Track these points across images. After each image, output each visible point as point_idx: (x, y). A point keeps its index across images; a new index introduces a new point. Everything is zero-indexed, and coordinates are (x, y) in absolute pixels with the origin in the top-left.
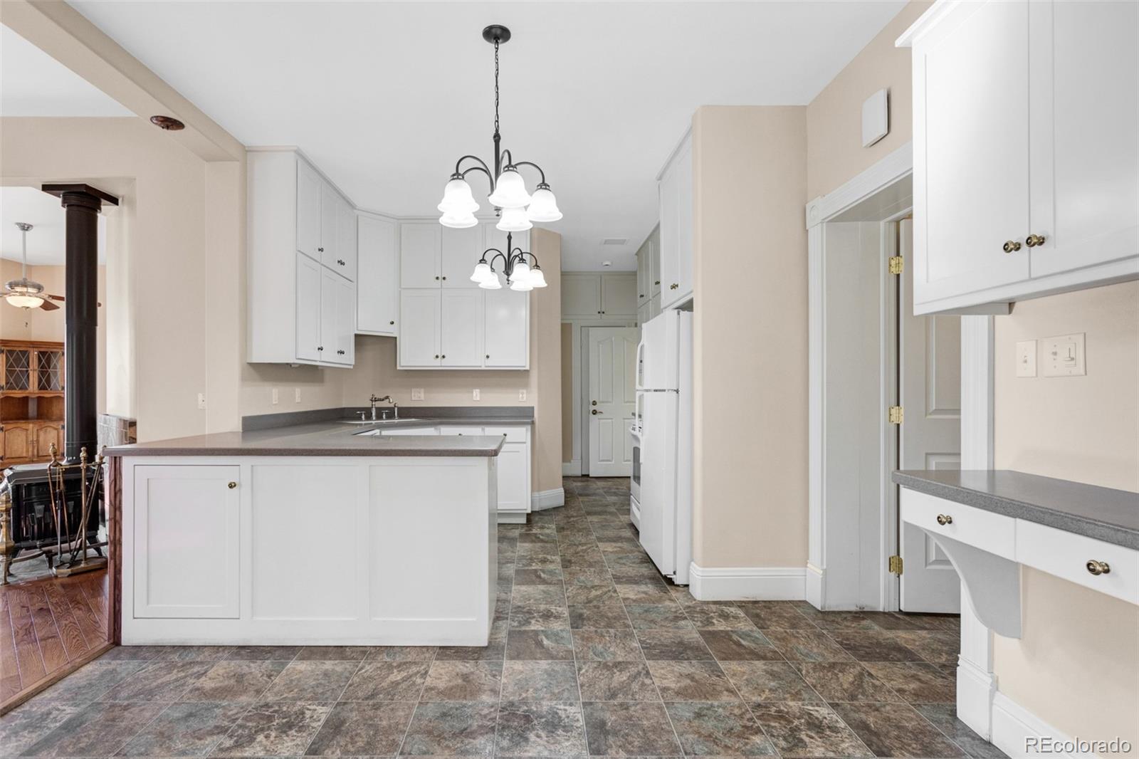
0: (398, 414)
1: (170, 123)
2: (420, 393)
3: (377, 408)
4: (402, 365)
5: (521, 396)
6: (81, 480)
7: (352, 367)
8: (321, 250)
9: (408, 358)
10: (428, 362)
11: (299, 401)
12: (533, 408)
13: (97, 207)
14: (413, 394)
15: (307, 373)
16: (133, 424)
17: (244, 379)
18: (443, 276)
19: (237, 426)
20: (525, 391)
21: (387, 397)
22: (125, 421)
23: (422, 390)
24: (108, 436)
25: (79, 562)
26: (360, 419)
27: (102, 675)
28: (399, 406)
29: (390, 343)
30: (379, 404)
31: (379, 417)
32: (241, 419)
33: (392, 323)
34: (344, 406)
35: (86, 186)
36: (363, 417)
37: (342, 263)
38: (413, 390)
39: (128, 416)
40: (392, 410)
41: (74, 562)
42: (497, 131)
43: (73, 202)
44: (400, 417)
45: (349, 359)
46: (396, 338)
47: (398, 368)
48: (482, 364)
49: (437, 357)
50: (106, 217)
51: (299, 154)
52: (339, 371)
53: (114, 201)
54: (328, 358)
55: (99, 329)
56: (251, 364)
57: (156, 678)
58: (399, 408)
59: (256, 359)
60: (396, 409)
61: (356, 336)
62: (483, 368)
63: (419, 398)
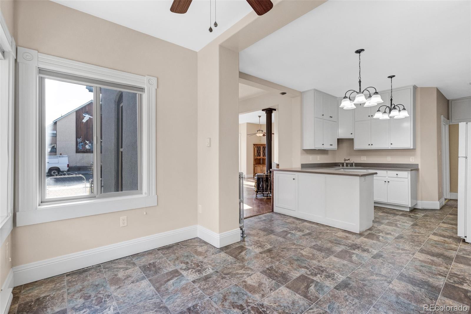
0: (355, 165)
1: (283, 93)
2: (364, 158)
3: (346, 163)
4: (356, 148)
5: (411, 159)
6: (268, 178)
7: (336, 149)
8: (323, 115)
9: (357, 146)
10: (367, 147)
11: (319, 160)
12: (418, 164)
13: (272, 112)
14: (362, 158)
15: (323, 152)
16: (278, 165)
17: (302, 154)
18: (372, 115)
19: (300, 166)
20: (413, 157)
21: (349, 159)
22: (277, 164)
23: (365, 157)
24: (274, 167)
25: (268, 197)
26: (340, 166)
27: (270, 215)
28: (355, 162)
29: (351, 140)
30: (347, 162)
31: (347, 165)
32: (301, 164)
33: (352, 134)
34: (337, 162)
35: (270, 108)
36: (341, 166)
37: (331, 117)
38: (362, 157)
39: (277, 163)
40: (352, 164)
41: (267, 196)
42: (360, 80)
43: (267, 112)
44: (355, 166)
45: (335, 147)
46: (353, 139)
47: (354, 149)
48: (390, 147)
49: (369, 145)
50: (274, 114)
51: (316, 90)
52: (333, 151)
53: (275, 110)
54: (327, 147)
55: (272, 142)
56: (303, 150)
57: (278, 218)
58: (355, 163)
59: (305, 148)
60: (354, 163)
61: (338, 139)
62: (390, 148)
63: (364, 160)
